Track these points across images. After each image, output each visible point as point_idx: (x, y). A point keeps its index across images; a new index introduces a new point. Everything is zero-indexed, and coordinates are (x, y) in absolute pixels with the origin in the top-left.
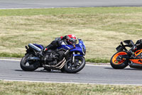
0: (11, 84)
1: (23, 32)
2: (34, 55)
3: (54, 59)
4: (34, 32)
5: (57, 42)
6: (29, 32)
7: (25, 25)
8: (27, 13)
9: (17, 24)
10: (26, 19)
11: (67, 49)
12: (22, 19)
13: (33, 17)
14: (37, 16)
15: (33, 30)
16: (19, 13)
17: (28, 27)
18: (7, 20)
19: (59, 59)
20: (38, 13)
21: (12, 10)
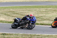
0: (39, 35)
1: (44, 15)
2: (16, 22)
3: (23, 24)
4: (49, 15)
5: (25, 17)
6: (47, 15)
7: (45, 12)
8: (46, 7)
9: (42, 12)
10: (46, 10)
11: (29, 20)
12: (44, 10)
13: (48, 9)
14: (50, 9)
15: (48, 14)
16: (43, 7)
17: (46, 13)
18: (38, 10)
19: (25, 24)
20: (51, 7)
21: (40, 6)
